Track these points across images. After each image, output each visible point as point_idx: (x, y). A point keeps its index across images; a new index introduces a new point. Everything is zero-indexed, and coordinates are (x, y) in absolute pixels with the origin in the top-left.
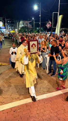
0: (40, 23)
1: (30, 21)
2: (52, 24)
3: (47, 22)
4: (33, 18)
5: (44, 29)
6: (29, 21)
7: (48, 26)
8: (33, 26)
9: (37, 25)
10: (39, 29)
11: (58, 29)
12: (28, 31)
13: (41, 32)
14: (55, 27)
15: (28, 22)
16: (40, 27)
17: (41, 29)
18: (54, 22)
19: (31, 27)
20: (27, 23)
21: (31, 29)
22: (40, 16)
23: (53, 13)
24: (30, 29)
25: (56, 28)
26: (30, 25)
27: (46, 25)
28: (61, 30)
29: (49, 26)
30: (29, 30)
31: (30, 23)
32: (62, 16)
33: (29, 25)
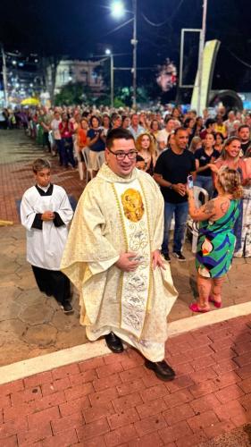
0: (133, 70)
1: (98, 63)
2: (178, 76)
3: (159, 67)
4: (108, 52)
5: (148, 95)
6: (94, 60)
7: (164, 81)
8: (107, 81)
9: (124, 79)
10: (131, 94)
11: (200, 93)
12: (90, 100)
13: (139, 105)
14: (190, 86)
15: (88, 66)
16: (135, 85)
17: (137, 93)
18: (186, 67)
19: (101, 85)
20: (86, 69)
21: (102, 91)
22: (134, 41)
23: (183, 30)
24: (96, 92)
25: (191, 90)
26: (96, 80)
27: (159, 80)
28: (211, 97)
29: (169, 82)
30: (93, 96)
31: (97, 70)
32: (217, 43)
33: (93, 77)
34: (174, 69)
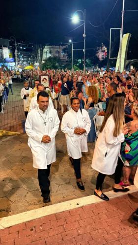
0: (84, 50)
1: (65, 47)
2: (108, 52)
3: (98, 48)
4: (70, 41)
5: (91, 63)
6: (62, 45)
7: (101, 55)
8: (69, 56)
9: (79, 55)
10: (83, 62)
11: (120, 61)
12: (61, 66)
13: (87, 68)
14: (115, 58)
16: (85, 58)
17: (86, 62)
18: (113, 47)
19: (66, 58)
20: (59, 50)
21: (67, 61)
22: (84, 35)
23: (111, 29)
24: (64, 62)
25: (116, 60)
26: (64, 55)
27: (97, 55)
28: (126, 63)
29: (103, 56)
30: (62, 64)
31: (64, 50)
32: (129, 35)
33: (62, 54)
34: (106, 49)
